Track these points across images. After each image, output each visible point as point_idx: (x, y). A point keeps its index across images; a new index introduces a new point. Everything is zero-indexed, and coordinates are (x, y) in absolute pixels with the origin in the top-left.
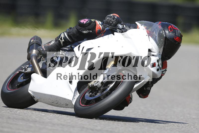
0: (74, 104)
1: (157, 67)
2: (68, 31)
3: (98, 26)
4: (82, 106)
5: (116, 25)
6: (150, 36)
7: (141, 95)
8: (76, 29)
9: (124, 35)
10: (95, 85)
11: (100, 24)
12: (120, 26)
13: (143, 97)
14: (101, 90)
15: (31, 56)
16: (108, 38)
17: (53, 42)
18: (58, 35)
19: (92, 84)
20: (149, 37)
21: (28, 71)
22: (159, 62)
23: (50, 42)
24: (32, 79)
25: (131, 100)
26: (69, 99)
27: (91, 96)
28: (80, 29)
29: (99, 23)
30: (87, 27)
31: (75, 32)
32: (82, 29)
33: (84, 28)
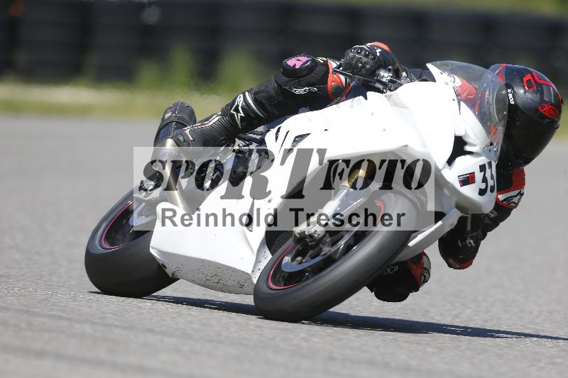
1: (479, 184)
2: (255, 89)
4: (272, 289)
5: (373, 73)
6: (462, 103)
7: (451, 261)
8: (276, 83)
9: (391, 99)
10: (307, 233)
12: (385, 75)
13: (458, 266)
16: (352, 107)
17: (215, 119)
18: (229, 101)
19: (301, 231)
20: (459, 105)
22: (488, 171)
23: (207, 119)
25: (425, 274)
28: (286, 83)
30: (304, 78)
31: (272, 92)
32: (292, 82)
33: (297, 81)
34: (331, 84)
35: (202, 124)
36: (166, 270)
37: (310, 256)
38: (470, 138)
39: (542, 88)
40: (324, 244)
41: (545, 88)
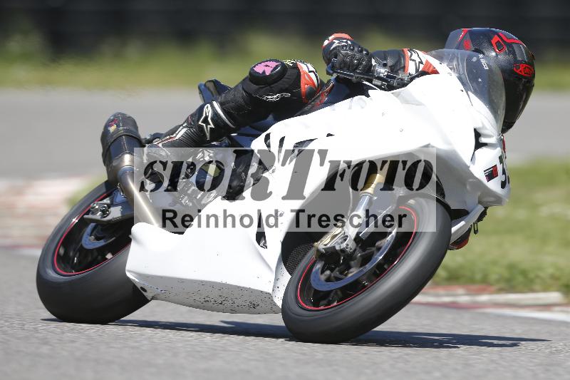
1: (500, 177)
3: (307, 78)
8: (245, 91)
9: (401, 96)
10: (338, 248)
11: (310, 72)
14: (356, 259)
15: (120, 173)
17: (182, 132)
19: (325, 245)
20: (468, 95)
21: (115, 217)
24: (135, 239)
26: (262, 290)
27: (328, 280)
28: (256, 91)
29: (308, 69)
30: (275, 84)
31: (242, 102)
32: (263, 90)
33: (268, 87)
34: (304, 87)
35: (171, 138)
38: (487, 129)
39: (512, 47)
41: (515, 47)
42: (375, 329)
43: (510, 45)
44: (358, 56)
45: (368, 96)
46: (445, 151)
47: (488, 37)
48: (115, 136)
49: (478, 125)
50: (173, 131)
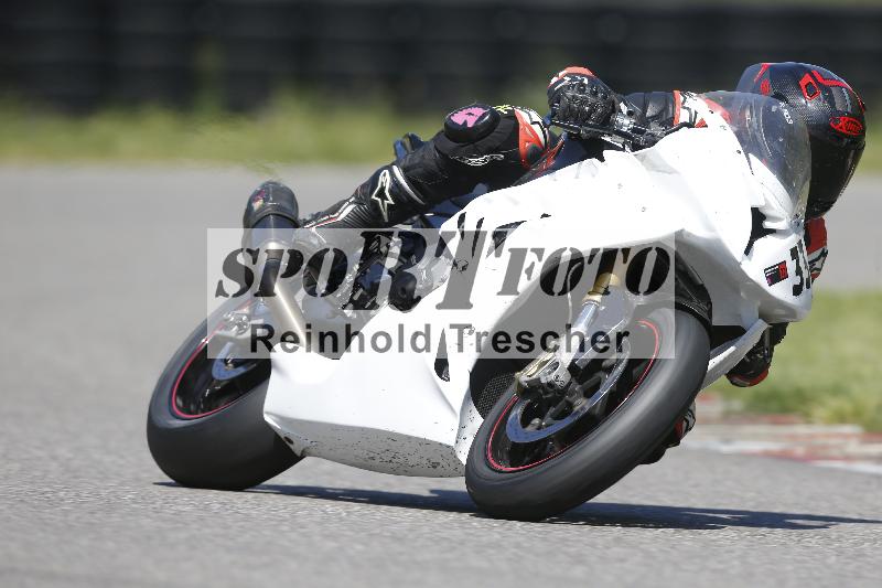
0: (465, 463)
1: (792, 279)
3: (529, 132)
6: (750, 155)
7: (736, 379)
10: (543, 381)
11: (534, 123)
13: (747, 383)
16: (577, 177)
17: (347, 210)
19: (530, 376)
20: (748, 159)
25: (688, 418)
28: (454, 151)
29: (531, 119)
30: (482, 141)
31: (432, 165)
32: (464, 149)
33: (472, 145)
34: (525, 146)
35: (330, 219)
36: (291, 446)
37: (551, 416)
38: (773, 209)
39: (830, 92)
40: (571, 395)
41: (834, 91)
42: (591, 501)
43: (827, 89)
44: (591, 99)
45: (602, 159)
46: (705, 240)
47: (795, 76)
48: (259, 216)
49: (759, 203)
50: (335, 209)
